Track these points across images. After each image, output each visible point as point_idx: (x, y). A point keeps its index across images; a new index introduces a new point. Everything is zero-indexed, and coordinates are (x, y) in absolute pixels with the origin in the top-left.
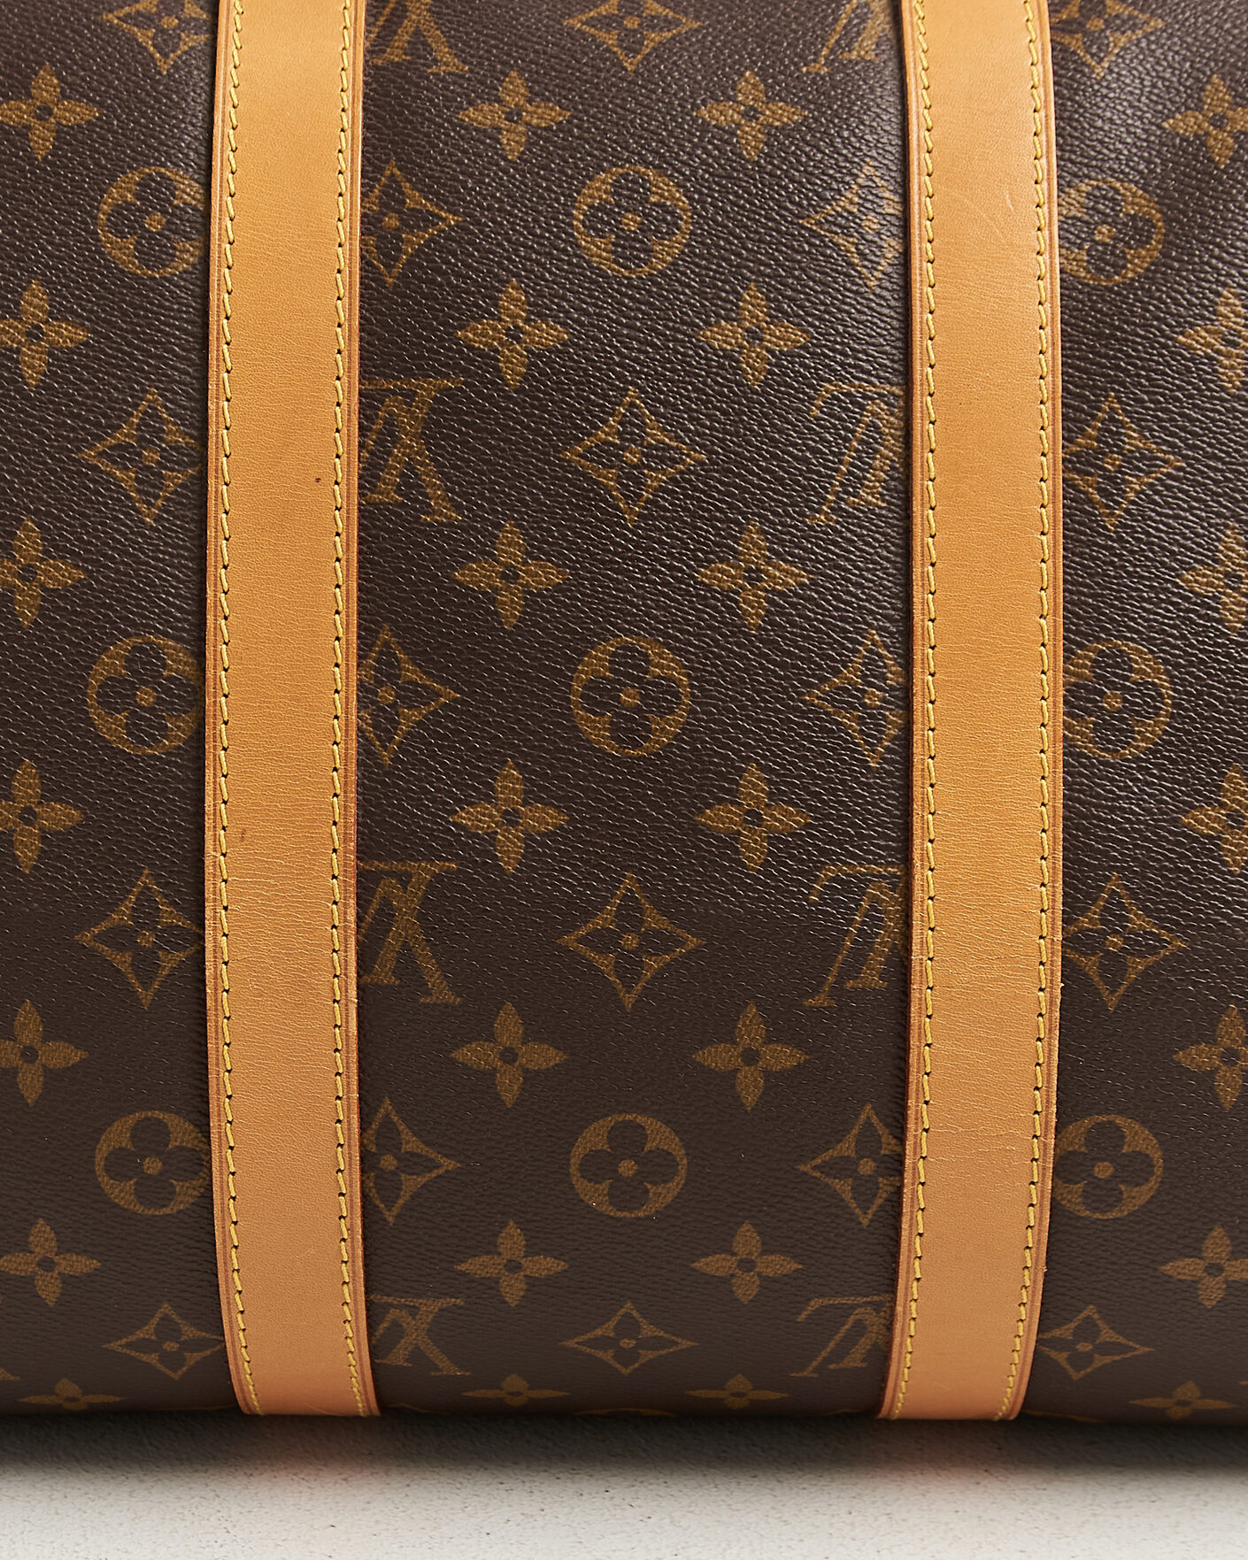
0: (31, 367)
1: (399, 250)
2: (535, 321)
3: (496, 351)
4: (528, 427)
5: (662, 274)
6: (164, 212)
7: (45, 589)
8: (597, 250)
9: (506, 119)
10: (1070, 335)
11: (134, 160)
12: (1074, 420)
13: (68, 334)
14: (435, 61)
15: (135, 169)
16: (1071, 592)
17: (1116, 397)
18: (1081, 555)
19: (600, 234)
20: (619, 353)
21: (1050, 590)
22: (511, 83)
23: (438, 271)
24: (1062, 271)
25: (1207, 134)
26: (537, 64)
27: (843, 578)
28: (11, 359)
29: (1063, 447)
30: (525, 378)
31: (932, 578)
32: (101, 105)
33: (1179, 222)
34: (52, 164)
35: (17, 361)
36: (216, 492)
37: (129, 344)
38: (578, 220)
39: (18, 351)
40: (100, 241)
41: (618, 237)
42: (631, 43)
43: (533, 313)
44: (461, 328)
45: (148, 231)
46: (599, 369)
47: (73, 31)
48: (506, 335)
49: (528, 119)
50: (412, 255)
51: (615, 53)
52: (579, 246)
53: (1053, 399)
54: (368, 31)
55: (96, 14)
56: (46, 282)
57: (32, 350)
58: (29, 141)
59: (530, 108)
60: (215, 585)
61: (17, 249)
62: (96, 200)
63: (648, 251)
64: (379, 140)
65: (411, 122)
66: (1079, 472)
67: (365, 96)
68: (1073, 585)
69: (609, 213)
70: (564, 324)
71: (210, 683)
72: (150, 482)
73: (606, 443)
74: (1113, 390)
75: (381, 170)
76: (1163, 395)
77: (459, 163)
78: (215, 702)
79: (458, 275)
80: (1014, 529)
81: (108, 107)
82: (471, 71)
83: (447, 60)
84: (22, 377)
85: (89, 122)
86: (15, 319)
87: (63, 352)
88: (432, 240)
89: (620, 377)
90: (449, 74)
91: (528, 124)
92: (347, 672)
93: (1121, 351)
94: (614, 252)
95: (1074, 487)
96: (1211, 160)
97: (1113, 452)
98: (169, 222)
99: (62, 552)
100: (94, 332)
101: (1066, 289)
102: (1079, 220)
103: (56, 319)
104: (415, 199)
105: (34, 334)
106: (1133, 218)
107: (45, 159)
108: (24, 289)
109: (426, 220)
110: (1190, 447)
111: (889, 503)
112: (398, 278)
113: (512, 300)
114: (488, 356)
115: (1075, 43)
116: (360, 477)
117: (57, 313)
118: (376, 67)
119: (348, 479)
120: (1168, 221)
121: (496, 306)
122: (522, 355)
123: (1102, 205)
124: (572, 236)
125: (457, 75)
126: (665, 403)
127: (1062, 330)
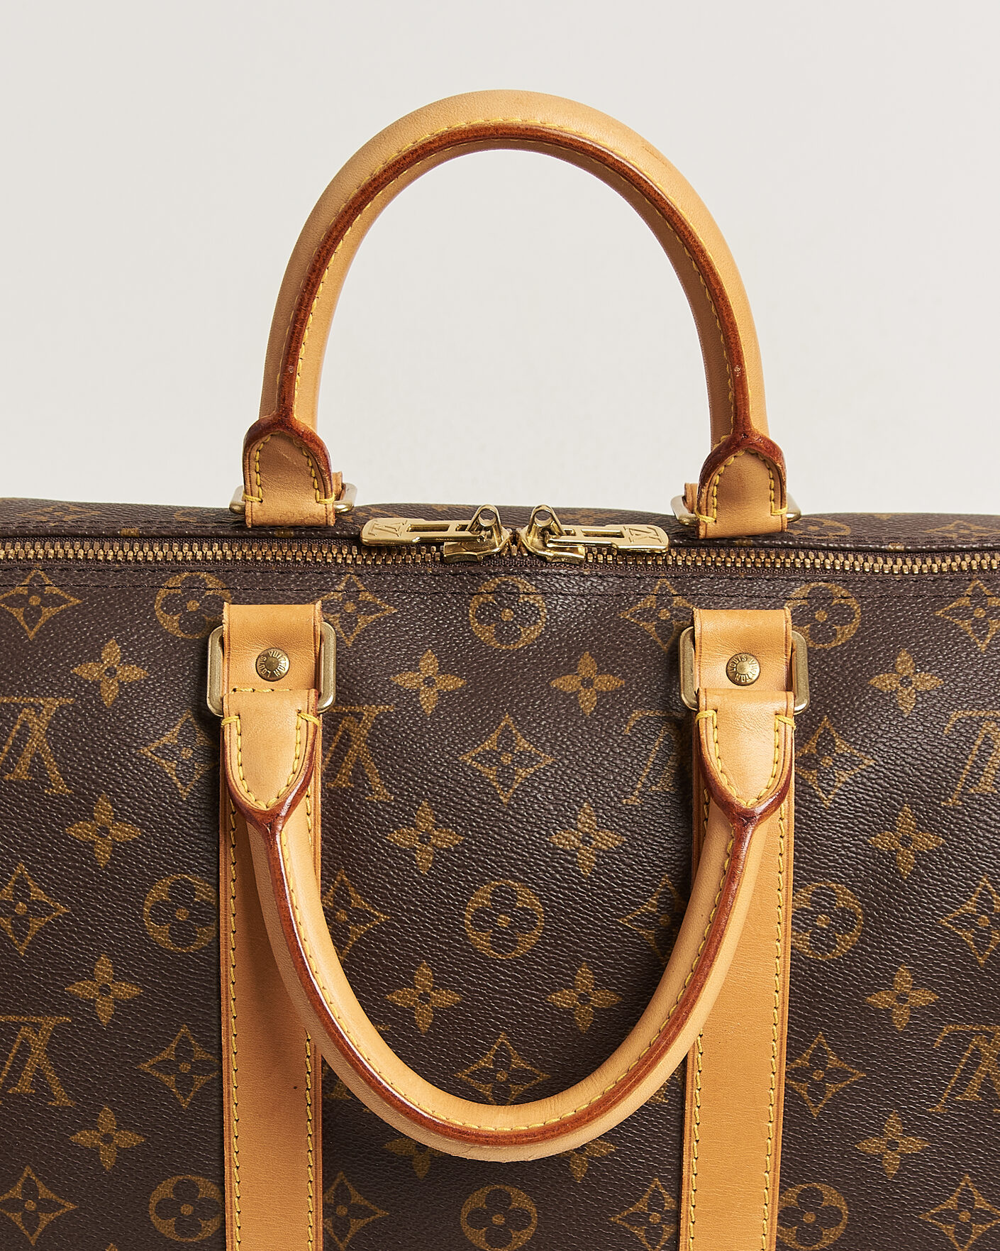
0: (104, 1011)
1: (348, 938)
2: (438, 989)
3: (413, 1009)
4: (433, 1057)
5: (524, 957)
6: (188, 907)
7: (118, 1148)
8: (481, 941)
9: (419, 841)
10: (795, 992)
11: (166, 869)
12: (795, 1048)
13: (127, 990)
14: (370, 790)
15: (168, 876)
16: (787, 1153)
17: (823, 1035)
18: (794, 1130)
19: (482, 929)
20: (494, 1010)
21: (773, 1156)
22: (423, 812)
23: (374, 954)
24: (792, 948)
25: (897, 851)
26: (441, 796)
27: (638, 1148)
28: (88, 1006)
29: (787, 1064)
30: (432, 1026)
31: (696, 1150)
32: (142, 826)
33: (873, 916)
34: (110, 871)
35: (94, 1008)
36: (229, 1092)
37: (168, 997)
38: (468, 919)
39: (94, 1001)
40: (145, 927)
41: (495, 931)
42: (506, 776)
43: (437, 984)
44: (389, 993)
45: (178, 920)
46: (481, 1021)
47: (120, 764)
48: (419, 998)
49: (434, 841)
50: (356, 942)
51: (494, 787)
52: (468, 938)
53: (781, 1039)
54: (324, 756)
55: (136, 748)
56: (111, 956)
57: (103, 1001)
58: (95, 852)
59: (436, 833)
60: (230, 1148)
61: (90, 933)
62: (141, 898)
63: (515, 942)
64: (333, 851)
65: (354, 840)
66: (796, 1080)
67: (323, 814)
68: (788, 1149)
69: (490, 915)
70: (457, 991)
71: (228, 1205)
72: (185, 1083)
73: (484, 1068)
74: (822, 1030)
75: (335, 876)
76: (853, 1033)
77: (388, 875)
78: (232, 1217)
79: (387, 958)
80: (751, 1120)
81: (147, 828)
82: (395, 800)
83: (379, 792)
84: (97, 1017)
85: (134, 840)
86: (91, 980)
87: (124, 1002)
88: (369, 932)
89: (494, 1026)
90: (381, 802)
91: (434, 845)
92: (316, 1201)
93: (828, 1006)
94: (491, 942)
95: (792, 1089)
96: (898, 871)
97: (819, 1069)
98: (191, 914)
99: (130, 1127)
100: (144, 988)
101: (795, 960)
102: (806, 910)
103: (119, 980)
104: (358, 901)
105: (105, 990)
106: (843, 910)
107: (106, 867)
108: (97, 960)
109: (365, 917)
110: (869, 1065)
111: (670, 1100)
112: (346, 957)
113: (423, 975)
114: (408, 1012)
115: (811, 777)
116: (323, 1082)
117: (119, 976)
118: (329, 790)
119: (315, 1088)
120: (865, 915)
121: (412, 979)
122: (429, 1012)
123: (821, 901)
124: (464, 931)
125: (386, 803)
126: (524, 1043)
127: (790, 989)
